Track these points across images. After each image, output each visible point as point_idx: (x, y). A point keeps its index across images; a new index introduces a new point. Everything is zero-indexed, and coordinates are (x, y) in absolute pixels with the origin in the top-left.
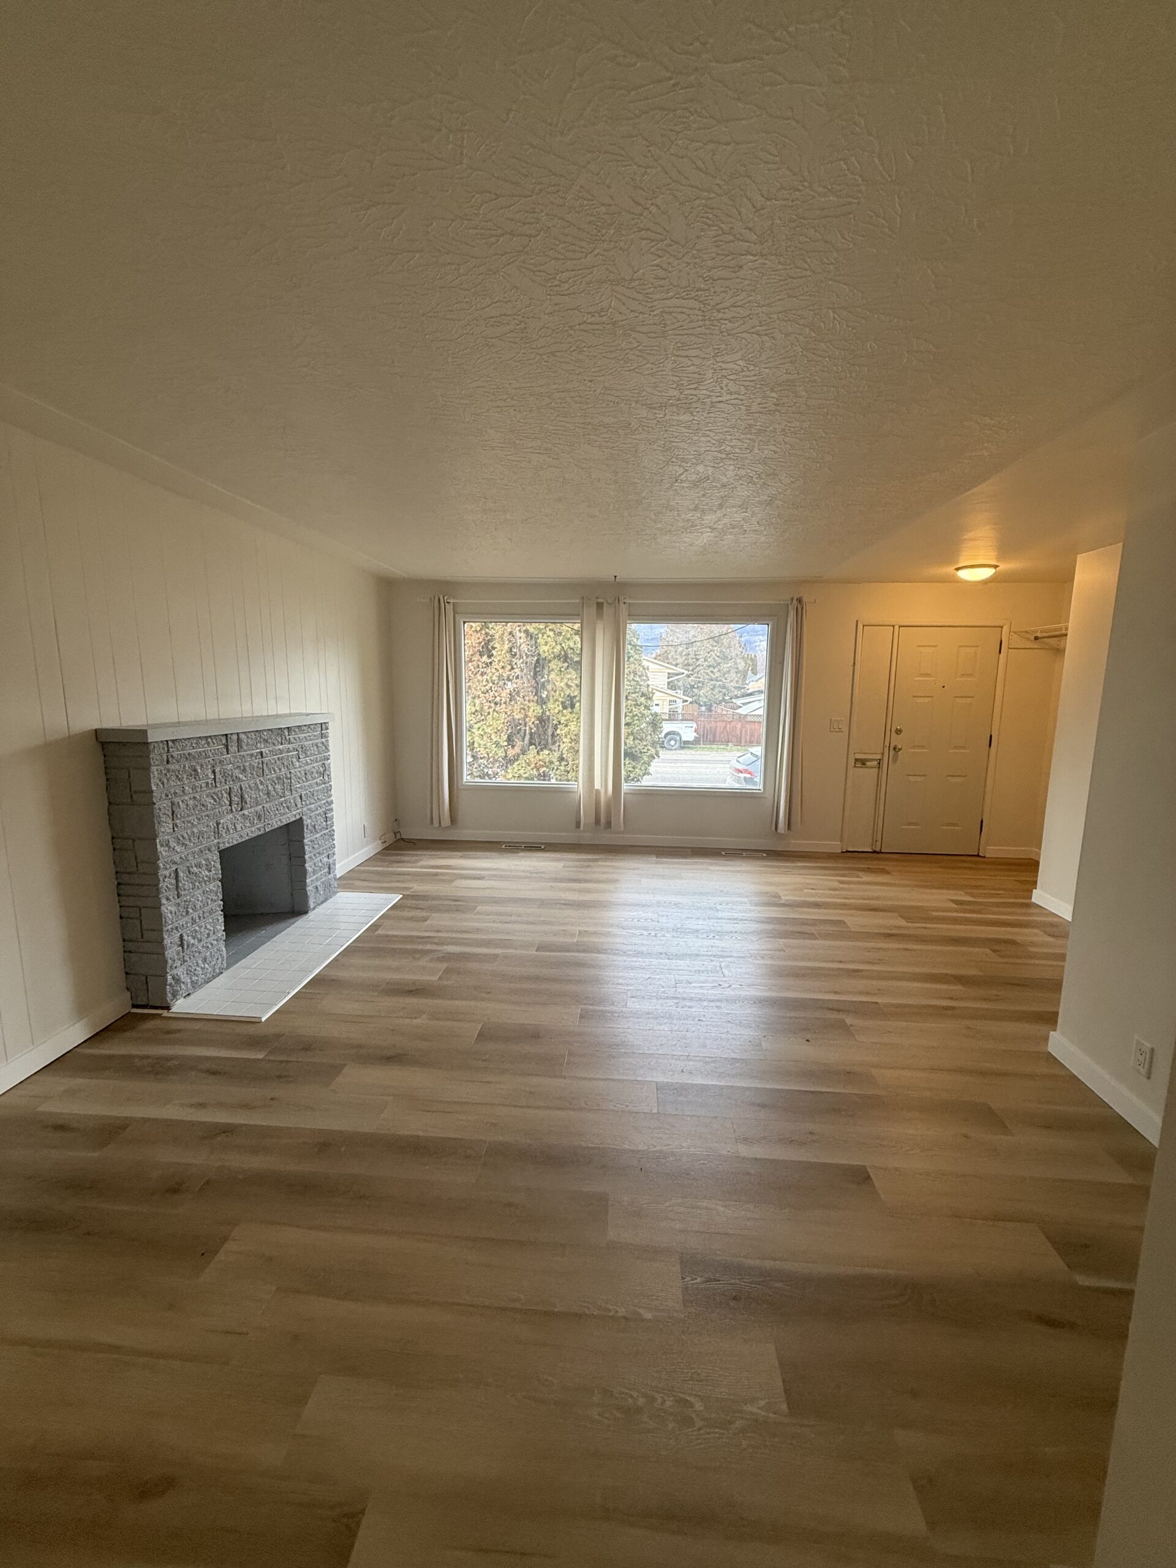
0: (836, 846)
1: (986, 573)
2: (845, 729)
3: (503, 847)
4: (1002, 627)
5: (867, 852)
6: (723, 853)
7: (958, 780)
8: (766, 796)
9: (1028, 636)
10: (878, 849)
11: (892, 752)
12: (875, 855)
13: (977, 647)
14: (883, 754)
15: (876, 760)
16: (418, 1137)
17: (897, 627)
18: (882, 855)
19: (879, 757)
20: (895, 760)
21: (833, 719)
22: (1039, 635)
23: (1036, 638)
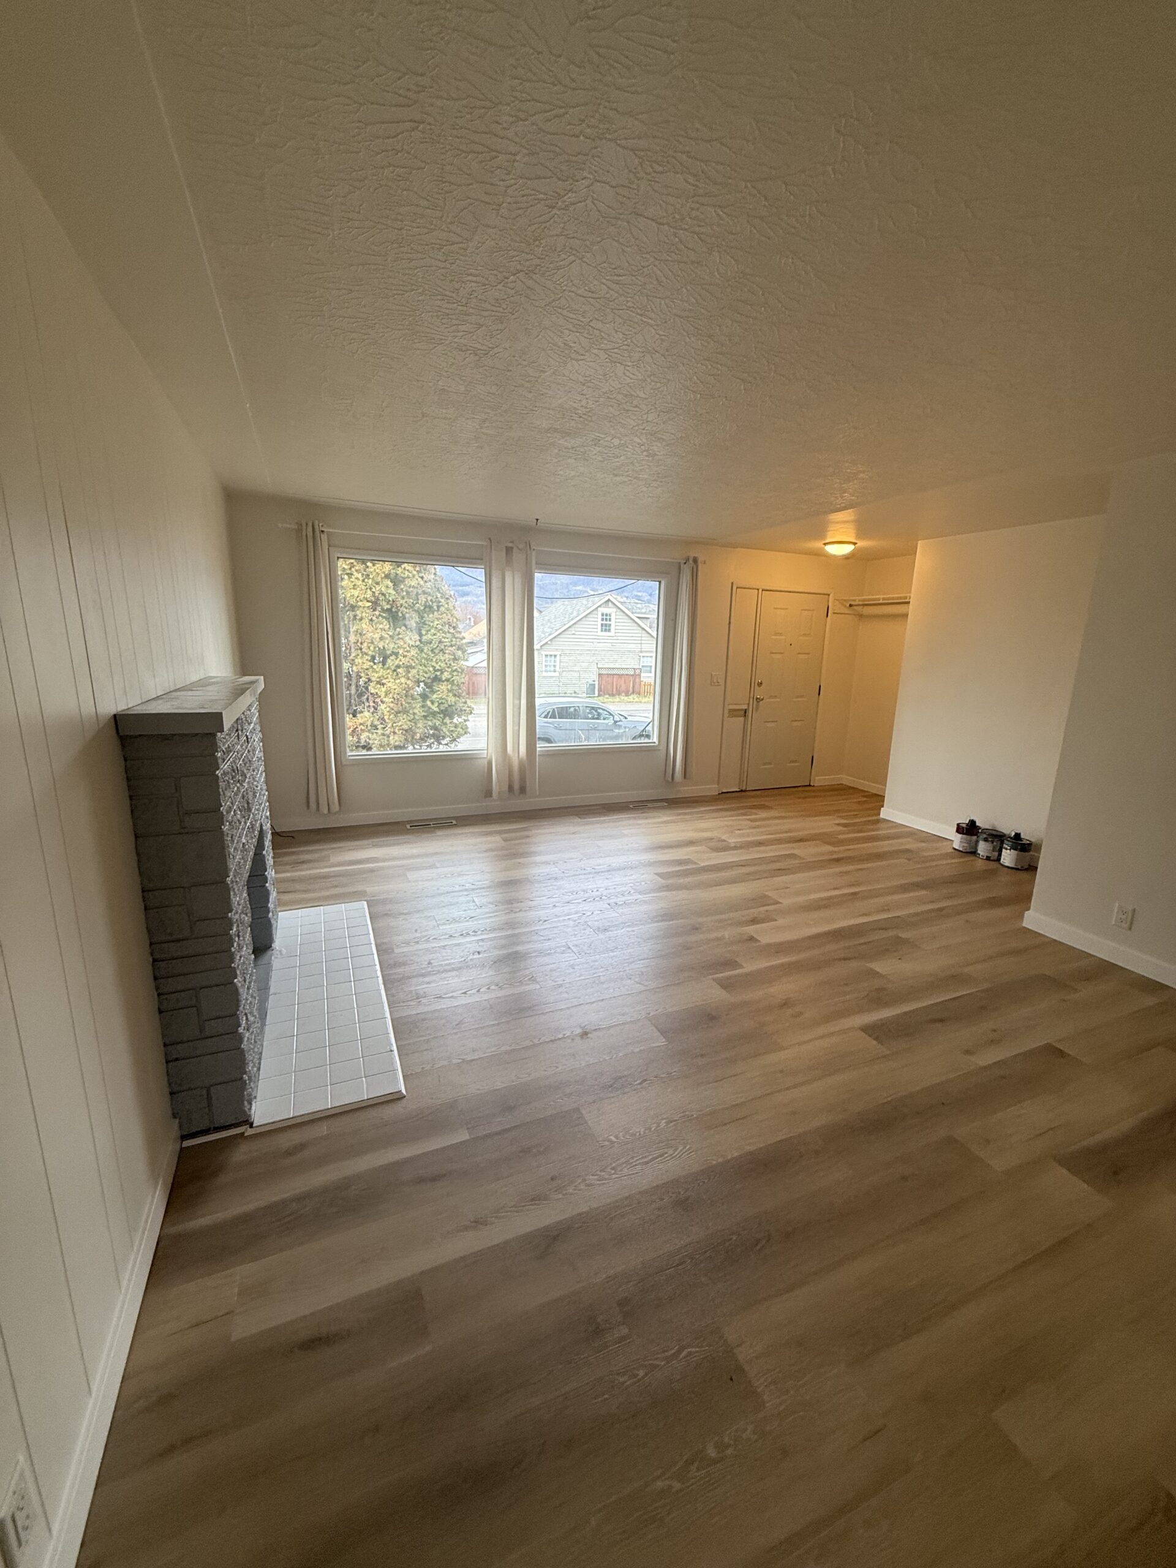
0: (713, 789)
1: (847, 549)
2: (722, 682)
3: (408, 827)
4: (829, 595)
5: (737, 792)
6: (631, 806)
7: (799, 724)
8: (661, 748)
9: (845, 603)
10: (744, 788)
11: (755, 702)
12: (743, 794)
13: (813, 610)
14: (748, 704)
15: (742, 710)
16: (751, 1153)
17: (760, 591)
18: (748, 793)
19: (745, 707)
20: (757, 709)
21: (714, 673)
22: (853, 603)
23: (851, 605)
